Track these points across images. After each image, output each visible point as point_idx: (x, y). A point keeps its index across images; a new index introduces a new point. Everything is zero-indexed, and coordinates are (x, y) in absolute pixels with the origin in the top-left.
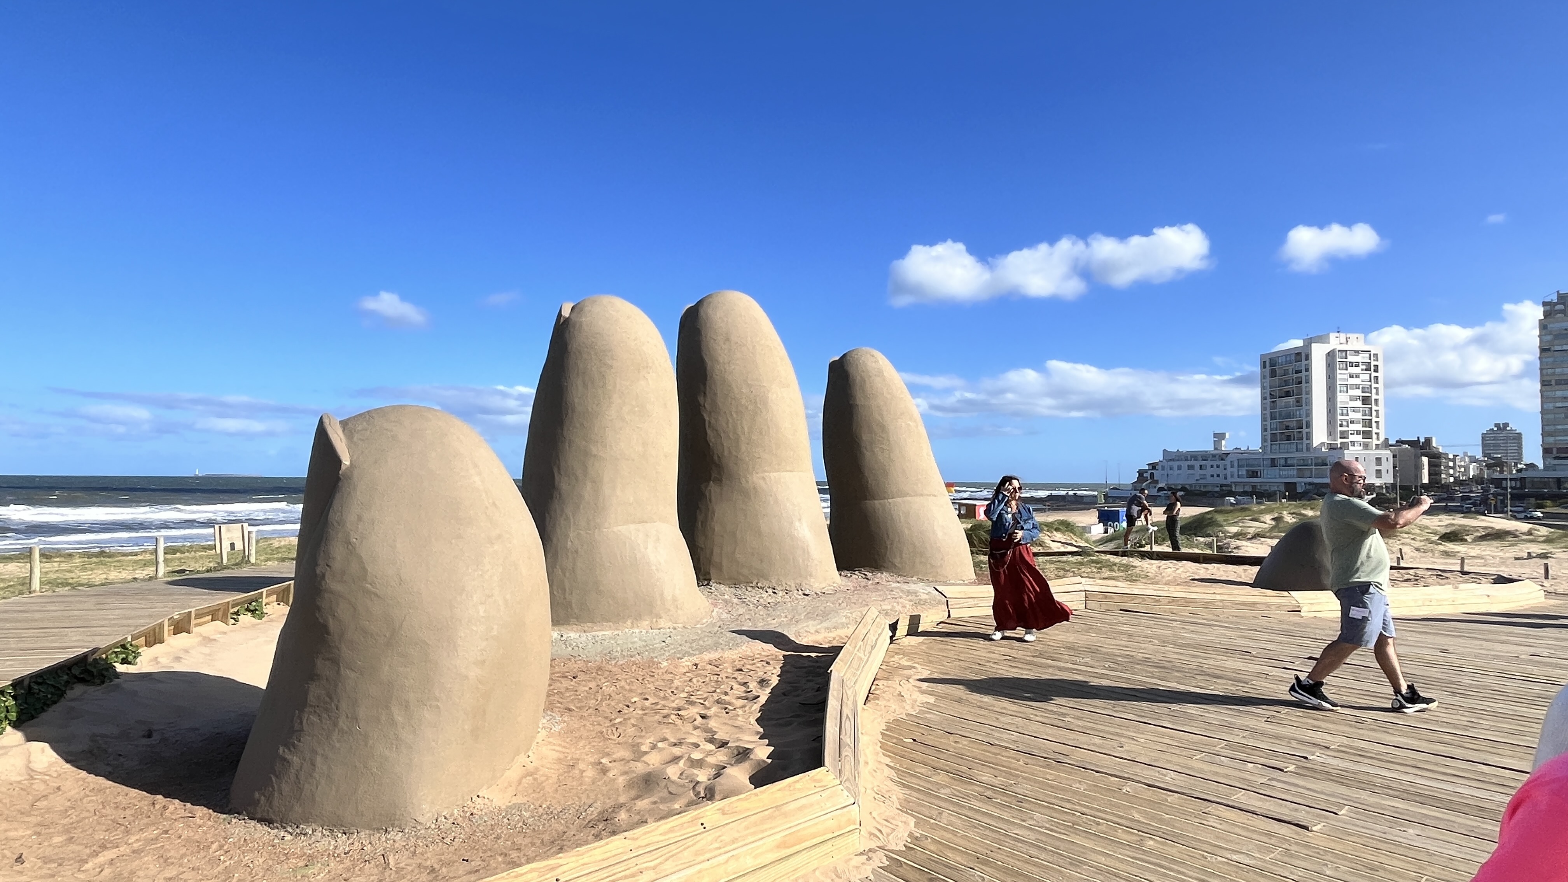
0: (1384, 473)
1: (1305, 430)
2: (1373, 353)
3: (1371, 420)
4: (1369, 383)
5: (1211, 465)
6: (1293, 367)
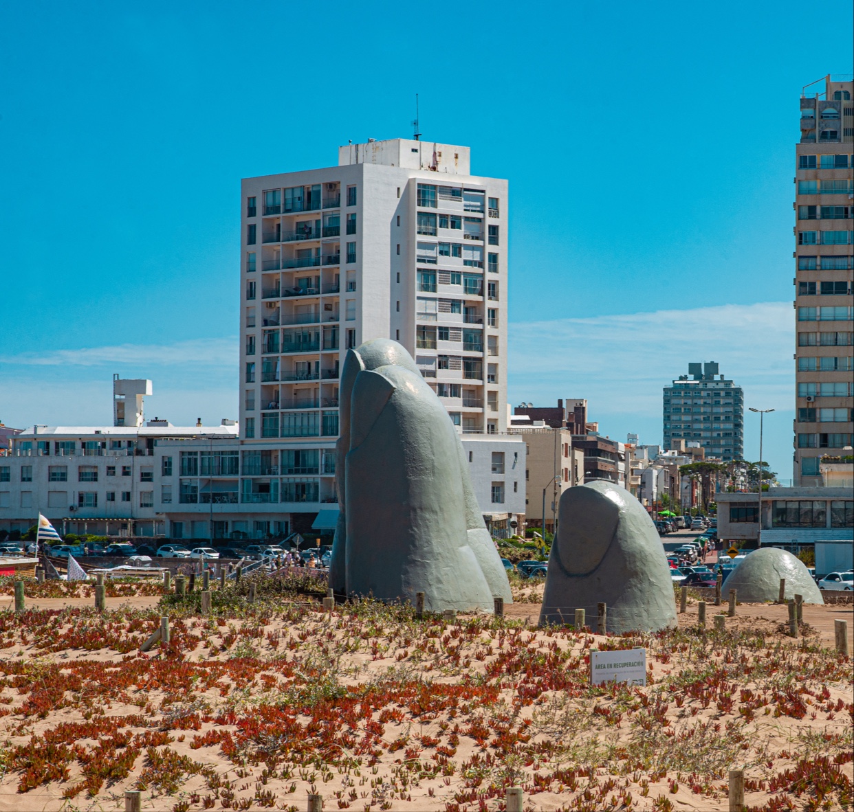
0: (509, 491)
2: (488, 195)
3: (481, 360)
4: (480, 270)
5: (109, 468)
6: (321, 217)
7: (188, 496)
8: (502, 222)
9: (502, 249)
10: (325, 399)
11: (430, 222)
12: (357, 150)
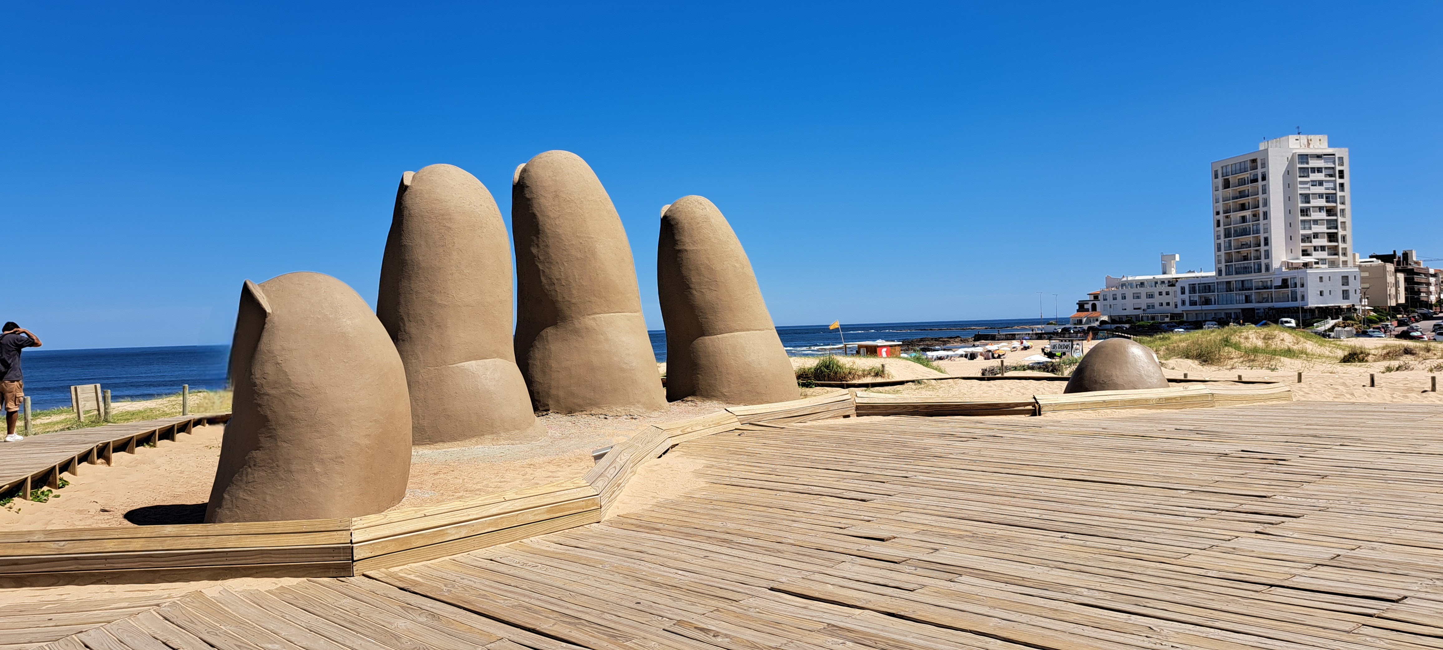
0: (1351, 293)
1: (1263, 248)
2: (1337, 156)
3: (1336, 233)
4: (1334, 192)
5: (1160, 292)
6: (1249, 175)
7: (1193, 303)
8: (1346, 168)
9: (1346, 181)
10: (1254, 257)
11: (1305, 172)
12: (1268, 143)
